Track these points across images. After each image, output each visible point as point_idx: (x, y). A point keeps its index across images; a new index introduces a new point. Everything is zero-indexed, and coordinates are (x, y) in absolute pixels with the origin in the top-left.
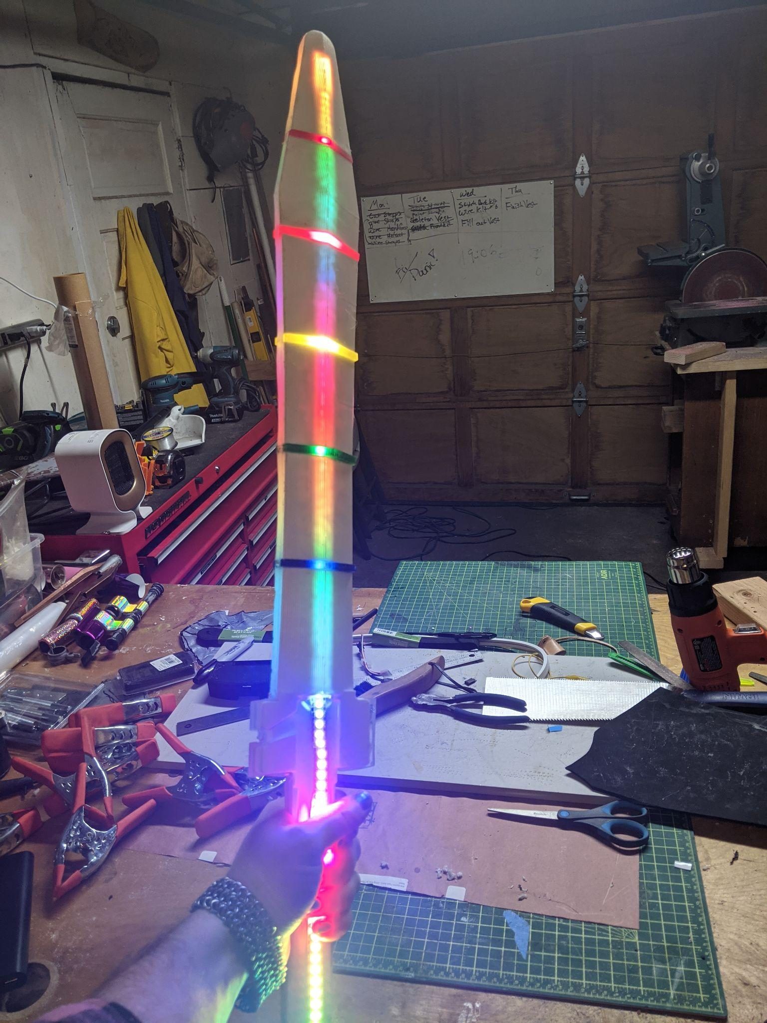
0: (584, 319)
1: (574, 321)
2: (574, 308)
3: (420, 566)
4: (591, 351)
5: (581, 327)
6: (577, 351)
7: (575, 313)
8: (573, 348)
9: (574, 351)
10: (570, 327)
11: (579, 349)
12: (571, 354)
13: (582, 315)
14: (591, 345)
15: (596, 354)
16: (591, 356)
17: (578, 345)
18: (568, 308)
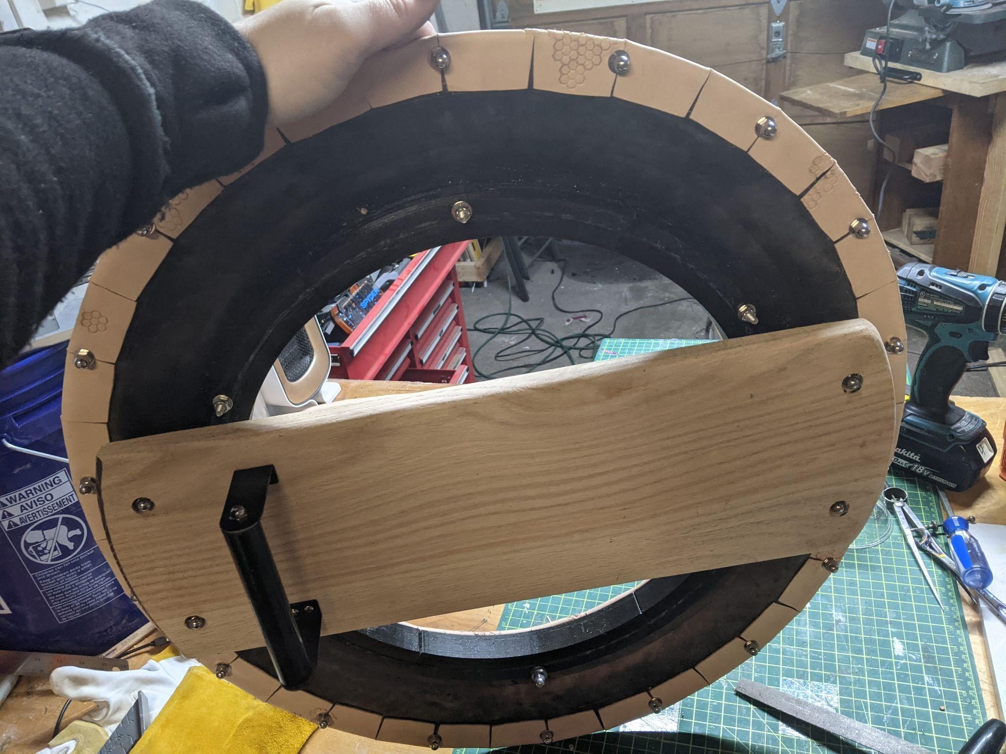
0: (782, 24)
1: (769, 27)
2: (771, 11)
3: (627, 346)
4: (788, 62)
5: (778, 34)
6: (772, 62)
7: (772, 17)
8: (767, 59)
9: (768, 62)
10: (765, 34)
11: (775, 60)
12: (765, 67)
13: (779, 18)
14: (788, 55)
15: (793, 65)
16: (788, 68)
17: (773, 55)
18: (764, 11)
